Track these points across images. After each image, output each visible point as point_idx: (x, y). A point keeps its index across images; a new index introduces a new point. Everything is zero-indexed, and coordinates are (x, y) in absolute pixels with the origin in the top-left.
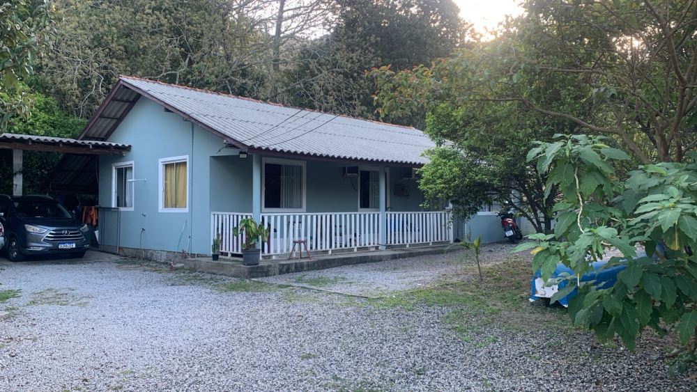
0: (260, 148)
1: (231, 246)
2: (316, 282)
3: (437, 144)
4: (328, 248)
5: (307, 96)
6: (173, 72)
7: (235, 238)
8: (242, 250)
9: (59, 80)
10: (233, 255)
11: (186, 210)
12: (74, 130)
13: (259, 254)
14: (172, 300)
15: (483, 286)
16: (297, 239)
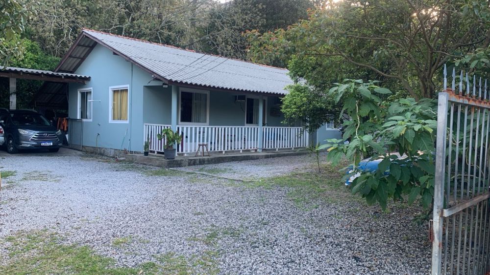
0: (176, 82)
1: (157, 146)
2: (212, 171)
3: (295, 81)
4: (222, 150)
5: (214, 45)
6: (120, 26)
7: (160, 141)
8: (164, 150)
9: (41, 30)
10: (158, 153)
11: (127, 122)
12: (51, 65)
13: (175, 152)
14: (116, 179)
15: (320, 176)
16: (201, 143)
